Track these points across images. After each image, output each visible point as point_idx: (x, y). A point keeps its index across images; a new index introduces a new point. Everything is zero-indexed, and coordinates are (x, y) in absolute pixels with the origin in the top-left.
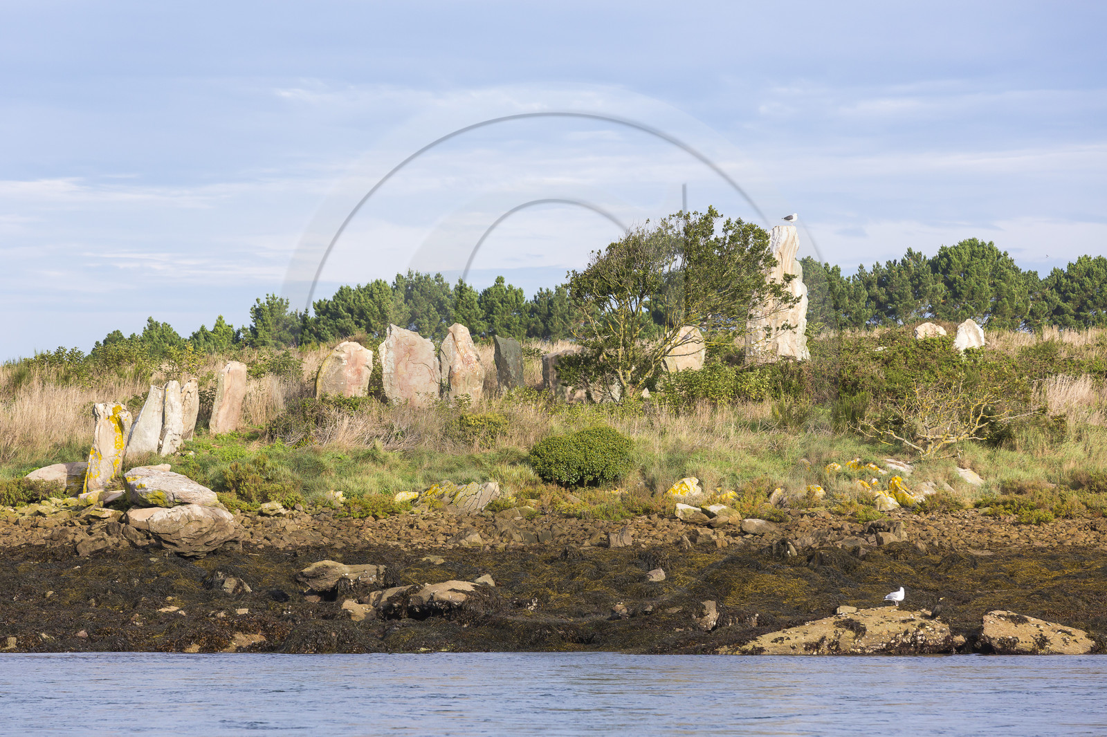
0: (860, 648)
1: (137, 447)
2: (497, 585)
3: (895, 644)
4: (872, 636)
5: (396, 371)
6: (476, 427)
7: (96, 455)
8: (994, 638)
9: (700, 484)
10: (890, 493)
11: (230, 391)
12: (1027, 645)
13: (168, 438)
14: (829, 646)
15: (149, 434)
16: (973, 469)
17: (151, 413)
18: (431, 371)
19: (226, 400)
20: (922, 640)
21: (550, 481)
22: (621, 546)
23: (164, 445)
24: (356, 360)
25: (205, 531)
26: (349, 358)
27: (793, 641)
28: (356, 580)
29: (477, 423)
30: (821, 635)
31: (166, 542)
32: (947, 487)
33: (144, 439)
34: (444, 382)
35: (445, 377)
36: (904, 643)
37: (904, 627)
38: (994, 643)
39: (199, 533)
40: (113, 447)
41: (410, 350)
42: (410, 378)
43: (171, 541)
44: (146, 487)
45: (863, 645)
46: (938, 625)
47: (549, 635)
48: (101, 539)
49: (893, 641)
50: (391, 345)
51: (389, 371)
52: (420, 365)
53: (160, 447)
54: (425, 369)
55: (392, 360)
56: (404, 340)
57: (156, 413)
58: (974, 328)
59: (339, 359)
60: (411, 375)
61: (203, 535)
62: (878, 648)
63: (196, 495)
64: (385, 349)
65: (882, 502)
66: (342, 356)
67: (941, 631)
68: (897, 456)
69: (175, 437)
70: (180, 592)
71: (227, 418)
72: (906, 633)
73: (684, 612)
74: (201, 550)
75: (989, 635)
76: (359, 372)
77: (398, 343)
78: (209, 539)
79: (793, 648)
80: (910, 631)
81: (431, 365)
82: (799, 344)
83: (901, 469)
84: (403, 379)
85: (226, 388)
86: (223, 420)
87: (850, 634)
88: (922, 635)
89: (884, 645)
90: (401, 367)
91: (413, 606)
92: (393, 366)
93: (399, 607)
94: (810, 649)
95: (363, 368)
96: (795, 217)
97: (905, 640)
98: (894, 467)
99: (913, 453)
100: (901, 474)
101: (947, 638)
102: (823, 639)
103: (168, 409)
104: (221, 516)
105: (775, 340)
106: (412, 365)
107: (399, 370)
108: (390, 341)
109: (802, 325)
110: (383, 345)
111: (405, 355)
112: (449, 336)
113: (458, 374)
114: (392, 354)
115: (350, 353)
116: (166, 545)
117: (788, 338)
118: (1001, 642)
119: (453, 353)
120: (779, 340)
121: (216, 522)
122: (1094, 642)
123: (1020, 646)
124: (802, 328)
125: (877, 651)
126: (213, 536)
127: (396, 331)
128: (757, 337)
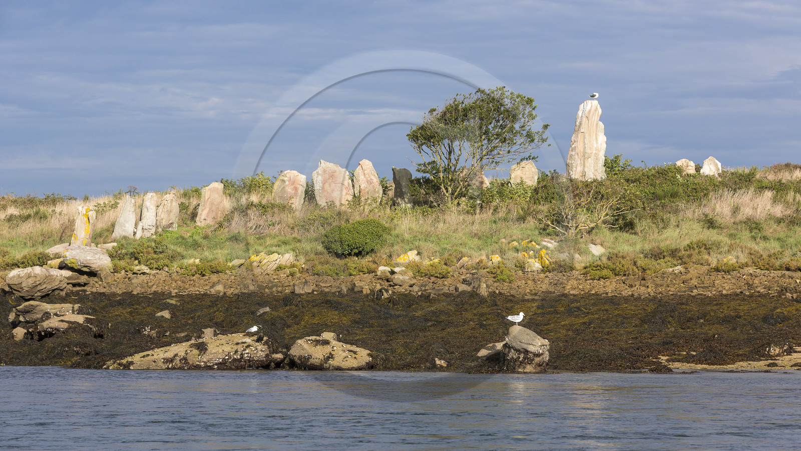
0: (203, 362)
1: (119, 234)
3: (229, 359)
4: (211, 354)
5: (323, 188)
7: (75, 238)
8: (295, 356)
9: (419, 254)
10: (538, 260)
11: (209, 200)
12: (317, 360)
13: (140, 228)
14: (180, 360)
15: (127, 225)
17: (128, 213)
18: (346, 188)
19: (207, 206)
20: (248, 357)
24: (294, 182)
25: (38, 283)
26: (289, 181)
27: (155, 357)
30: (175, 353)
33: (123, 228)
34: (356, 195)
35: (357, 192)
36: (236, 359)
37: (235, 347)
38: (296, 359)
39: (34, 284)
40: (84, 233)
41: (332, 175)
42: (332, 192)
43: (17, 289)
44: (67, 256)
45: (205, 360)
46: (260, 346)
49: (227, 358)
50: (320, 172)
51: (318, 188)
52: (339, 185)
54: (343, 187)
55: (321, 182)
56: (328, 169)
57: (131, 213)
58: (714, 162)
59: (283, 181)
60: (333, 191)
61: (37, 286)
62: (216, 362)
64: (316, 175)
65: (530, 266)
66: (286, 179)
67: (261, 351)
68: (550, 237)
69: (149, 227)
72: (236, 352)
74: (36, 295)
75: (292, 354)
76: (296, 189)
77: (325, 171)
78: (41, 288)
79: (155, 362)
80: (239, 350)
81: (347, 185)
82: (600, 172)
83: (549, 245)
84: (328, 193)
85: (206, 198)
86: (205, 218)
87: (196, 352)
88: (248, 353)
89: (221, 360)
90: (327, 186)
92: (321, 185)
94: (167, 362)
95: (298, 186)
96: (597, 95)
97: (235, 357)
98: (544, 243)
99: (560, 235)
101: (267, 356)
102: (176, 355)
103: (144, 210)
104: (52, 273)
105: (584, 169)
106: (334, 185)
107: (325, 187)
108: (320, 170)
109: (601, 160)
110: (315, 172)
111: (329, 179)
112: (359, 167)
113: (364, 190)
114: (320, 178)
115: (290, 178)
116: (14, 292)
117: (592, 168)
118: (300, 358)
119: (362, 177)
120: (586, 170)
121: (47, 277)
122: (371, 358)
123: (312, 361)
124: (601, 163)
125: (216, 364)
126: (44, 286)
127: (324, 165)
128: (572, 168)
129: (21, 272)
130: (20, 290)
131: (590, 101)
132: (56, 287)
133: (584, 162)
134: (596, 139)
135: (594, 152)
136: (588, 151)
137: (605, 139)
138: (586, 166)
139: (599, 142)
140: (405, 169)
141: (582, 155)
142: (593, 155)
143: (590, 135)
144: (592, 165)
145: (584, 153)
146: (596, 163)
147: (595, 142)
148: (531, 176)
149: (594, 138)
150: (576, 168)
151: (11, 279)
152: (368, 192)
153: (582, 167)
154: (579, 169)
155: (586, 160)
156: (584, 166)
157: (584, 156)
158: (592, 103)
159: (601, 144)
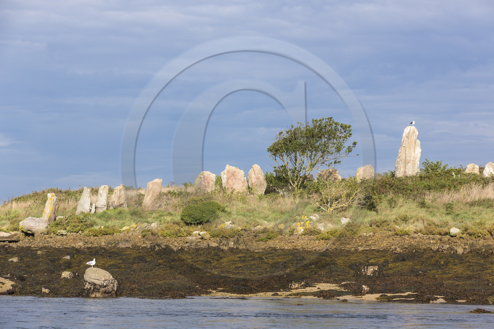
1: (80, 210)
7: (45, 213)
11: (152, 190)
15: (85, 205)
19: (150, 193)
24: (207, 178)
26: (204, 178)
33: (83, 207)
35: (250, 185)
40: (49, 210)
41: (233, 174)
42: (234, 185)
51: (224, 182)
52: (238, 180)
56: (231, 170)
57: (88, 197)
59: (201, 178)
64: (223, 174)
66: (202, 176)
77: (228, 172)
81: (243, 180)
82: (416, 172)
84: (230, 185)
86: (148, 201)
92: (226, 180)
95: (210, 181)
96: (414, 123)
103: (99, 196)
106: (234, 180)
107: (229, 181)
108: (225, 171)
111: (231, 176)
112: (252, 169)
113: (254, 183)
114: (225, 176)
115: (205, 175)
120: (407, 170)
122: (12, 287)
127: (228, 167)
131: (409, 127)
133: (405, 166)
134: (414, 151)
135: (412, 159)
136: (408, 158)
137: (420, 151)
138: (407, 168)
141: (404, 161)
142: (411, 162)
143: (410, 148)
144: (411, 168)
145: (405, 160)
146: (414, 166)
147: (413, 153)
149: (413, 150)
150: (400, 169)
153: (404, 169)
154: (402, 170)
155: (407, 164)
157: (405, 161)
159: (417, 154)
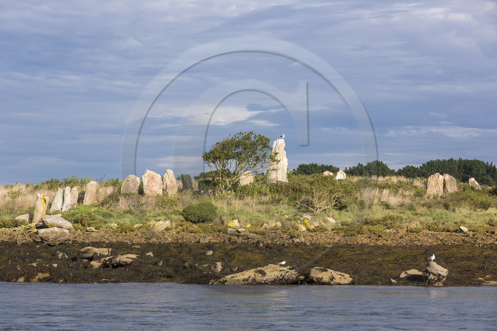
0: (264, 280)
1: (54, 209)
2: (154, 256)
3: (277, 279)
4: (268, 276)
5: (148, 185)
6: (167, 202)
7: (37, 211)
8: (314, 277)
9: (239, 222)
10: (304, 225)
11: (90, 191)
12: (327, 280)
13: (64, 206)
14: (252, 280)
15: (58, 204)
16: (333, 218)
17: (59, 197)
18: (160, 185)
19: (89, 194)
20: (287, 278)
21: (188, 220)
22: (204, 242)
23: (63, 208)
24: (134, 181)
25: (58, 236)
26: (131, 180)
27: (238, 278)
28: (100, 254)
29: (167, 201)
30: (249, 276)
31: (44, 240)
32: (323, 223)
33: (56, 206)
34: (164, 189)
35: (165, 187)
36: (281, 279)
37: (281, 273)
38: (314, 279)
39: (56, 237)
40: (42, 208)
41: (153, 178)
42: (152, 187)
43: (46, 240)
44: (48, 221)
46: (293, 272)
47: (156, 275)
48: (25, 239)
49: (276, 278)
50: (146, 176)
51: (145, 185)
52: (156, 183)
53: (62, 209)
54: (158, 184)
55: (146, 181)
56: (150, 174)
57: (60, 197)
58: (342, 173)
59: (128, 181)
60: (153, 186)
61: (57, 238)
62: (270, 280)
63: (65, 224)
64: (144, 178)
65: (301, 229)
66: (129, 179)
67: (295, 275)
68: (307, 213)
69: (68, 205)
70: (43, 258)
71: (89, 200)
72: (281, 275)
73: (209, 266)
74: (56, 243)
75: (312, 276)
76: (135, 185)
77: (149, 175)
78: (59, 239)
79: (238, 280)
80: (283, 274)
81: (160, 183)
82: (285, 178)
83: (308, 217)
84: (150, 187)
85: (89, 190)
86: (88, 201)
87: (260, 275)
88: (287, 276)
89: (273, 280)
90: (150, 183)
91: (114, 264)
92: (147, 183)
93: (109, 264)
94: (245, 281)
95: (136, 183)
96: (284, 136)
97: (281, 278)
98: (305, 216)
99: (312, 212)
100: (307, 219)
101: (297, 277)
103: (65, 196)
104: (64, 231)
105: (277, 176)
106: (153, 183)
107: (149, 184)
108: (146, 175)
109: (285, 171)
110: (143, 176)
111: (151, 180)
112: (166, 173)
113: (169, 186)
114: (146, 179)
115: (132, 178)
116: (44, 241)
117: (281, 175)
118: (317, 279)
119: (167, 179)
120: (278, 176)
121: (62, 233)
122: (352, 279)
123: (324, 280)
124: (285, 173)
125: (270, 282)
126: (61, 238)
127: (148, 172)
128: (271, 175)
129: (47, 231)
130: (48, 240)
131: (280, 139)
132: (67, 239)
133: (277, 172)
135: (282, 167)
136: (279, 166)
137: (287, 160)
139: (284, 161)
140: (188, 175)
142: (281, 169)
143: (280, 158)
144: (281, 174)
145: (277, 167)
146: (283, 173)
147: (282, 162)
148: (250, 179)
149: (282, 159)
150: (273, 175)
151: (42, 234)
152: (171, 187)
156: (277, 175)
158: (281, 140)
159: (285, 163)
